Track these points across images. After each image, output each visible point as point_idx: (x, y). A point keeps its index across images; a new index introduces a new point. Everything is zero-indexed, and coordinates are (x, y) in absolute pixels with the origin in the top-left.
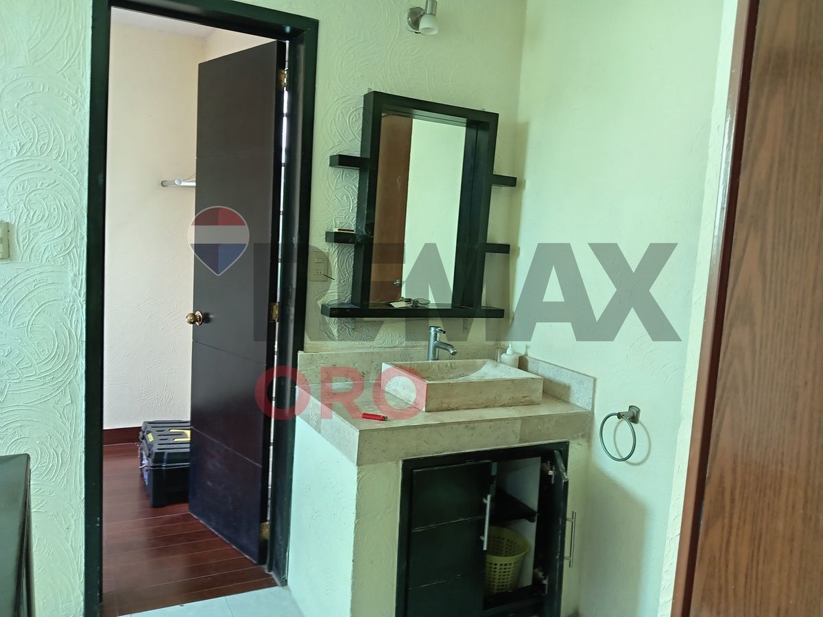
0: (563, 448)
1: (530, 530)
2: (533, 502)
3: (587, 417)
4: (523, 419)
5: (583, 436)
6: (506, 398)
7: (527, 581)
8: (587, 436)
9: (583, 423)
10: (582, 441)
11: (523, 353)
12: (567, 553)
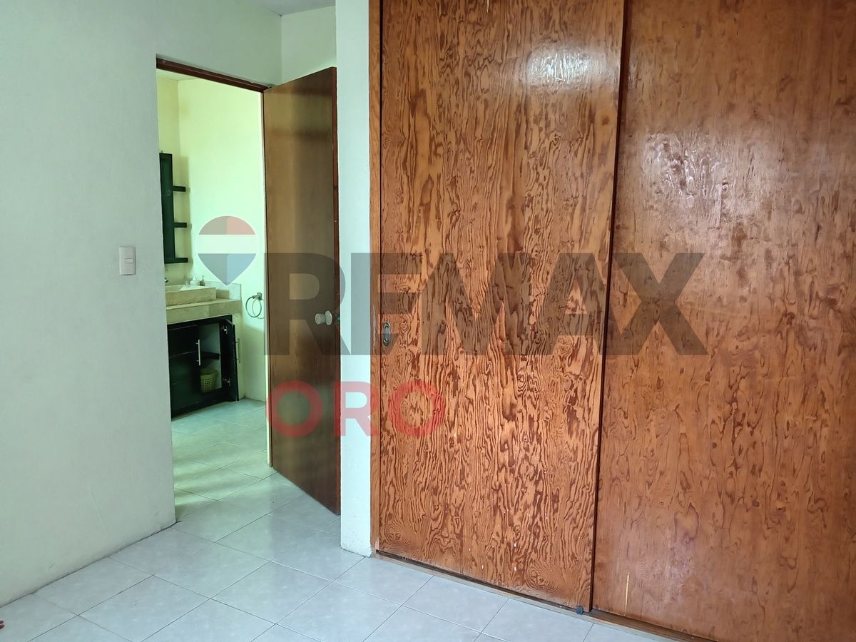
0: (230, 317)
1: (218, 365)
2: (218, 350)
3: (240, 302)
4: (209, 305)
5: (238, 312)
6: (199, 298)
7: (220, 386)
8: (240, 312)
9: (237, 306)
10: (238, 315)
11: (201, 280)
12: (237, 358)
